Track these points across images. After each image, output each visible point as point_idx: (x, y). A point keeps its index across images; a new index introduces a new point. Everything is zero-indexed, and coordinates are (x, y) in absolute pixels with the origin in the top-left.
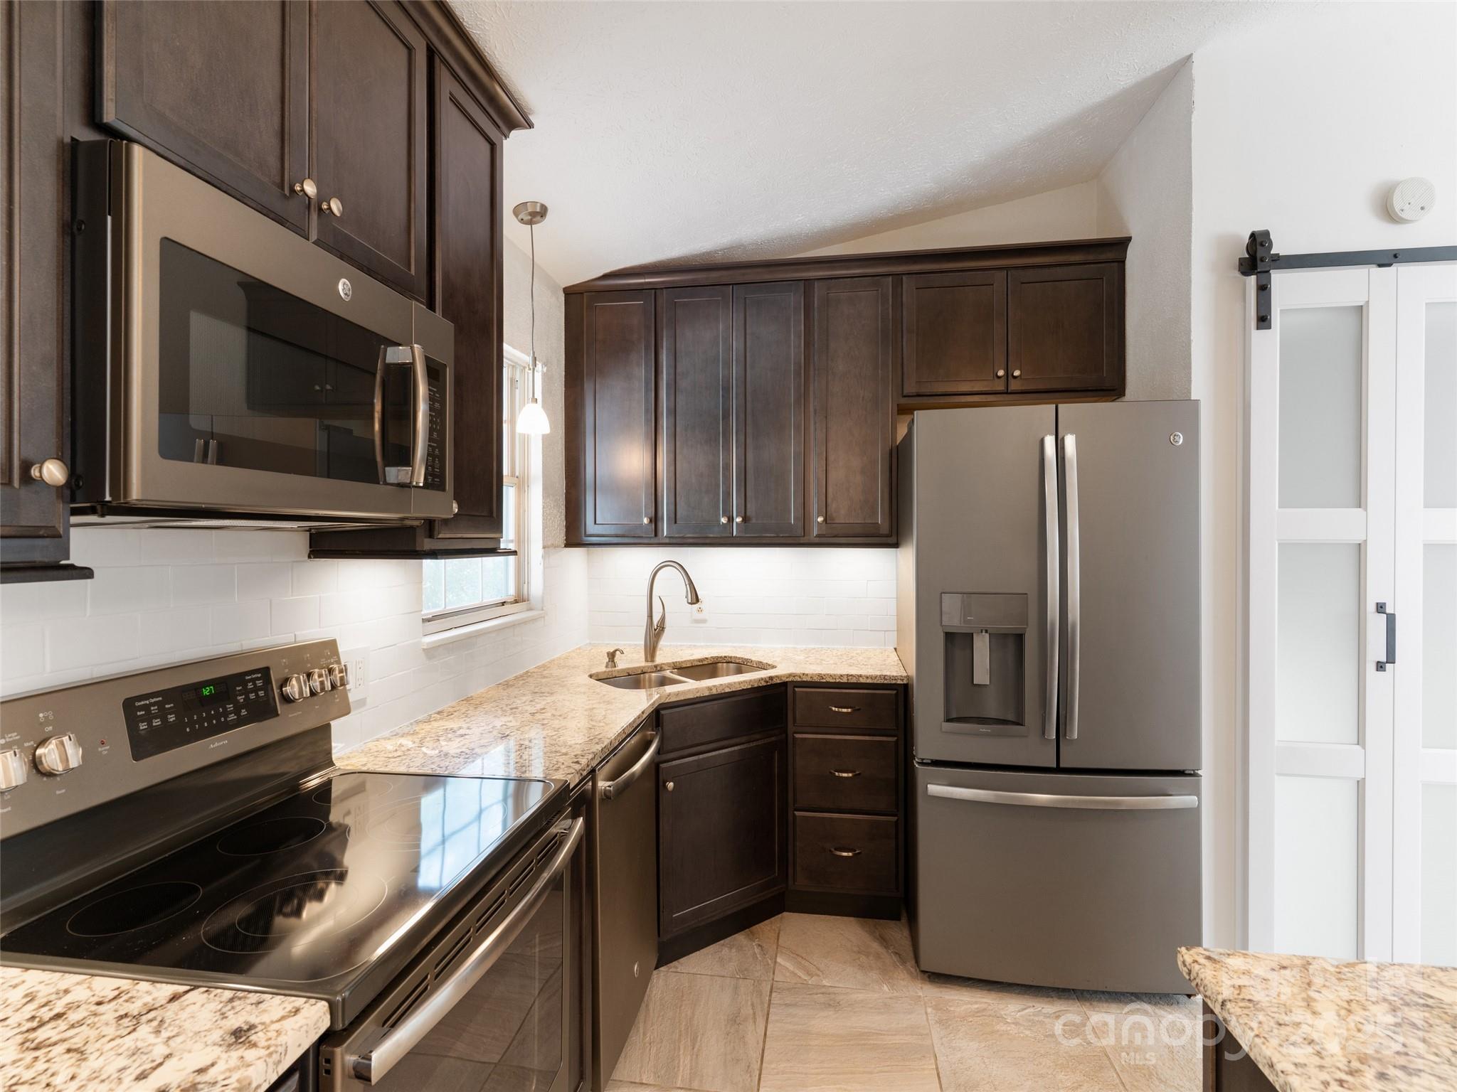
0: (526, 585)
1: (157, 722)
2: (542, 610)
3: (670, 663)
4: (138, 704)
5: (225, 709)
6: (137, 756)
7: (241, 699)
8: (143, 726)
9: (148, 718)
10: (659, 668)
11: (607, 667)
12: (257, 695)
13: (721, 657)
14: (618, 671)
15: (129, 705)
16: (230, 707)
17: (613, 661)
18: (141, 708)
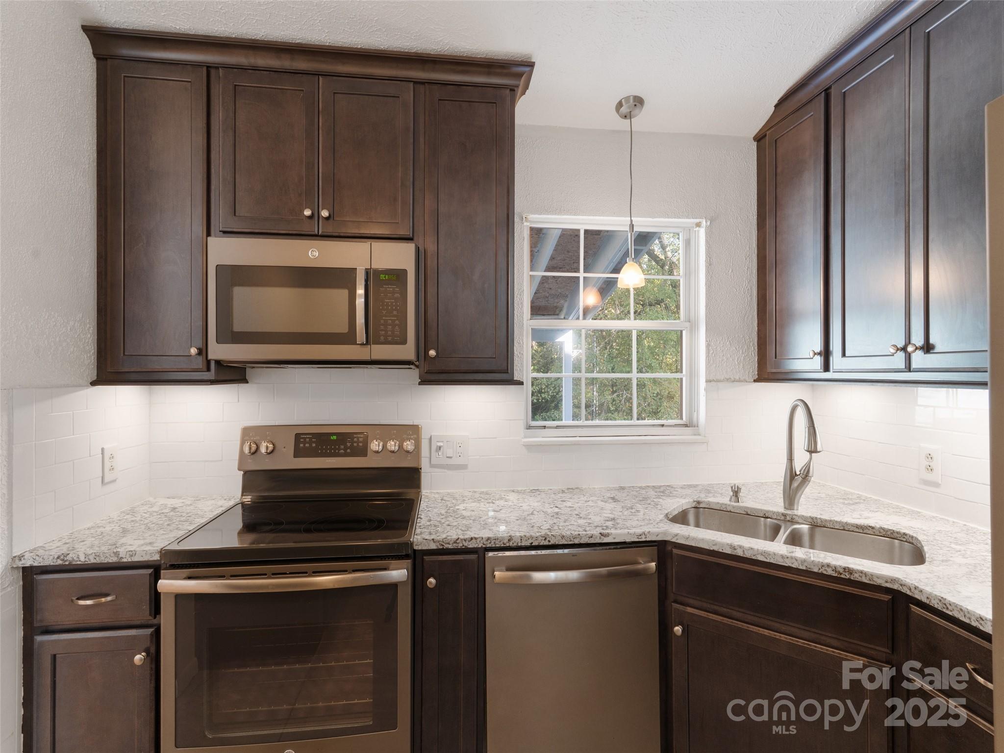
0: (695, 413)
1: (307, 445)
2: (705, 437)
3: (807, 517)
4: (302, 436)
5: (339, 447)
6: (295, 456)
7: (349, 444)
8: (302, 445)
9: (304, 443)
10: (788, 518)
11: (730, 500)
12: (358, 445)
13: (898, 533)
14: (740, 508)
15: (298, 436)
16: (342, 447)
17: (736, 496)
18: (303, 438)
